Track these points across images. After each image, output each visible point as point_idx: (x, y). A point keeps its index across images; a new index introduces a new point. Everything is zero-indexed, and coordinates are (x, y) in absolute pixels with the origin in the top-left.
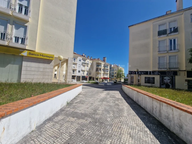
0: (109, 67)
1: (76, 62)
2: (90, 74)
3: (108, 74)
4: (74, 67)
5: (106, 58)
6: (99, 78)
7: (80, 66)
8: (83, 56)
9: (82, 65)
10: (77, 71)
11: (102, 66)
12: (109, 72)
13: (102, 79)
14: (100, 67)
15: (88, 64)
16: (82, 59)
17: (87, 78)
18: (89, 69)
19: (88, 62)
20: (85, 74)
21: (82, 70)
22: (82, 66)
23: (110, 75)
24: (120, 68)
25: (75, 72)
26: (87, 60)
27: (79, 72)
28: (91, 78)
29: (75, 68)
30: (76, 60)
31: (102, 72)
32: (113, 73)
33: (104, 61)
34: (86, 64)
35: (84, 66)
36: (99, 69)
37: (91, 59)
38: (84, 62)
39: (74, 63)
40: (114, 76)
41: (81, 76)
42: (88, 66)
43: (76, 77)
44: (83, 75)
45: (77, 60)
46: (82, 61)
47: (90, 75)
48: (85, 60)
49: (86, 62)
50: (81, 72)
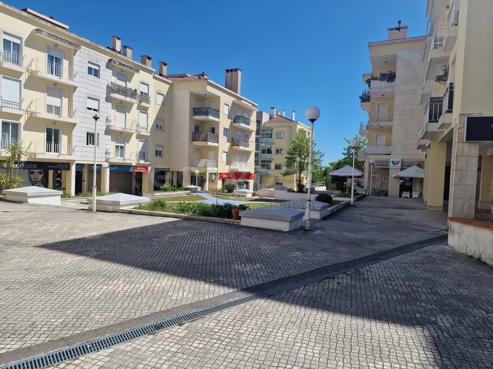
0: (253, 118)
1: (65, 79)
2: (158, 153)
3: (249, 153)
4: (58, 110)
5: (240, 73)
6: (211, 174)
7: (94, 104)
8: (114, 50)
9: (108, 99)
10: (79, 136)
11: (224, 110)
12: (252, 147)
13: (223, 180)
14: (211, 118)
15: (145, 97)
16: (109, 64)
17: (140, 174)
18: (151, 123)
19: (144, 89)
20: (131, 155)
21: (108, 131)
22: (109, 105)
23: (256, 162)
24: (299, 127)
25: (64, 139)
26: (136, 75)
27: (91, 138)
28: (168, 177)
29: (65, 117)
30: (65, 63)
31: (223, 144)
32: (269, 151)
33: (231, 86)
34: (133, 94)
35: (123, 108)
36: (207, 128)
37: (161, 75)
38: (122, 84)
39: (55, 84)
40: (273, 166)
41: (106, 165)
42: (144, 110)
43: (73, 169)
44: (118, 160)
45: (71, 65)
46: (108, 77)
47: (158, 158)
48: (125, 76)
49: (132, 85)
50: (107, 144)
